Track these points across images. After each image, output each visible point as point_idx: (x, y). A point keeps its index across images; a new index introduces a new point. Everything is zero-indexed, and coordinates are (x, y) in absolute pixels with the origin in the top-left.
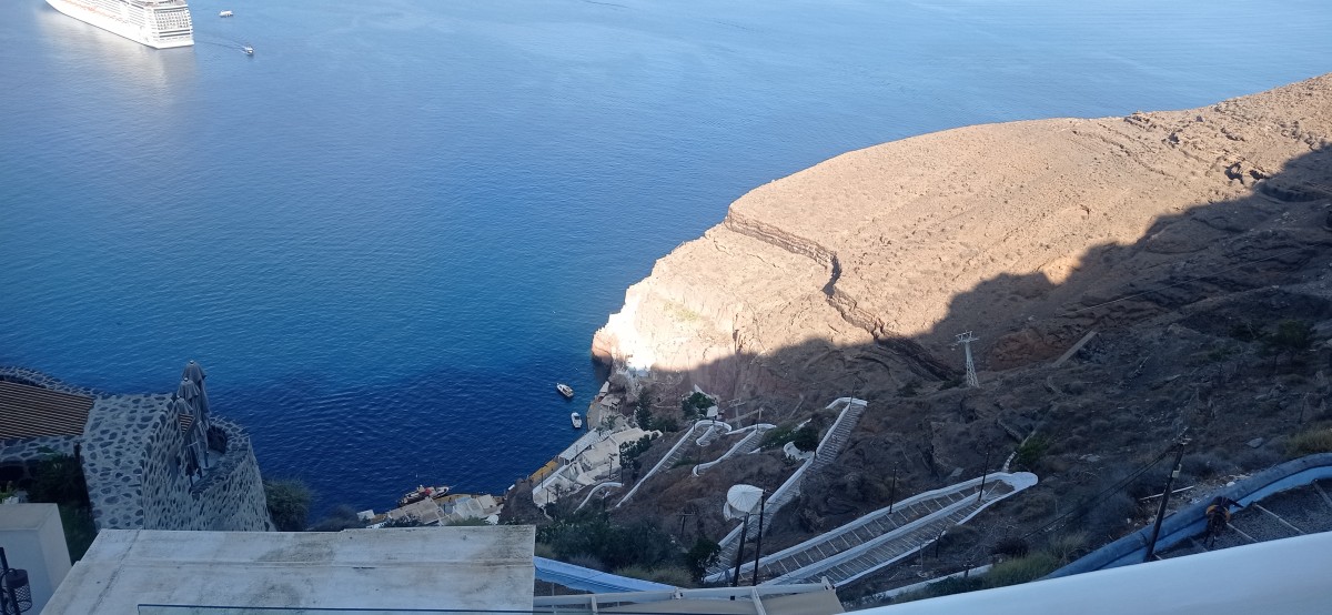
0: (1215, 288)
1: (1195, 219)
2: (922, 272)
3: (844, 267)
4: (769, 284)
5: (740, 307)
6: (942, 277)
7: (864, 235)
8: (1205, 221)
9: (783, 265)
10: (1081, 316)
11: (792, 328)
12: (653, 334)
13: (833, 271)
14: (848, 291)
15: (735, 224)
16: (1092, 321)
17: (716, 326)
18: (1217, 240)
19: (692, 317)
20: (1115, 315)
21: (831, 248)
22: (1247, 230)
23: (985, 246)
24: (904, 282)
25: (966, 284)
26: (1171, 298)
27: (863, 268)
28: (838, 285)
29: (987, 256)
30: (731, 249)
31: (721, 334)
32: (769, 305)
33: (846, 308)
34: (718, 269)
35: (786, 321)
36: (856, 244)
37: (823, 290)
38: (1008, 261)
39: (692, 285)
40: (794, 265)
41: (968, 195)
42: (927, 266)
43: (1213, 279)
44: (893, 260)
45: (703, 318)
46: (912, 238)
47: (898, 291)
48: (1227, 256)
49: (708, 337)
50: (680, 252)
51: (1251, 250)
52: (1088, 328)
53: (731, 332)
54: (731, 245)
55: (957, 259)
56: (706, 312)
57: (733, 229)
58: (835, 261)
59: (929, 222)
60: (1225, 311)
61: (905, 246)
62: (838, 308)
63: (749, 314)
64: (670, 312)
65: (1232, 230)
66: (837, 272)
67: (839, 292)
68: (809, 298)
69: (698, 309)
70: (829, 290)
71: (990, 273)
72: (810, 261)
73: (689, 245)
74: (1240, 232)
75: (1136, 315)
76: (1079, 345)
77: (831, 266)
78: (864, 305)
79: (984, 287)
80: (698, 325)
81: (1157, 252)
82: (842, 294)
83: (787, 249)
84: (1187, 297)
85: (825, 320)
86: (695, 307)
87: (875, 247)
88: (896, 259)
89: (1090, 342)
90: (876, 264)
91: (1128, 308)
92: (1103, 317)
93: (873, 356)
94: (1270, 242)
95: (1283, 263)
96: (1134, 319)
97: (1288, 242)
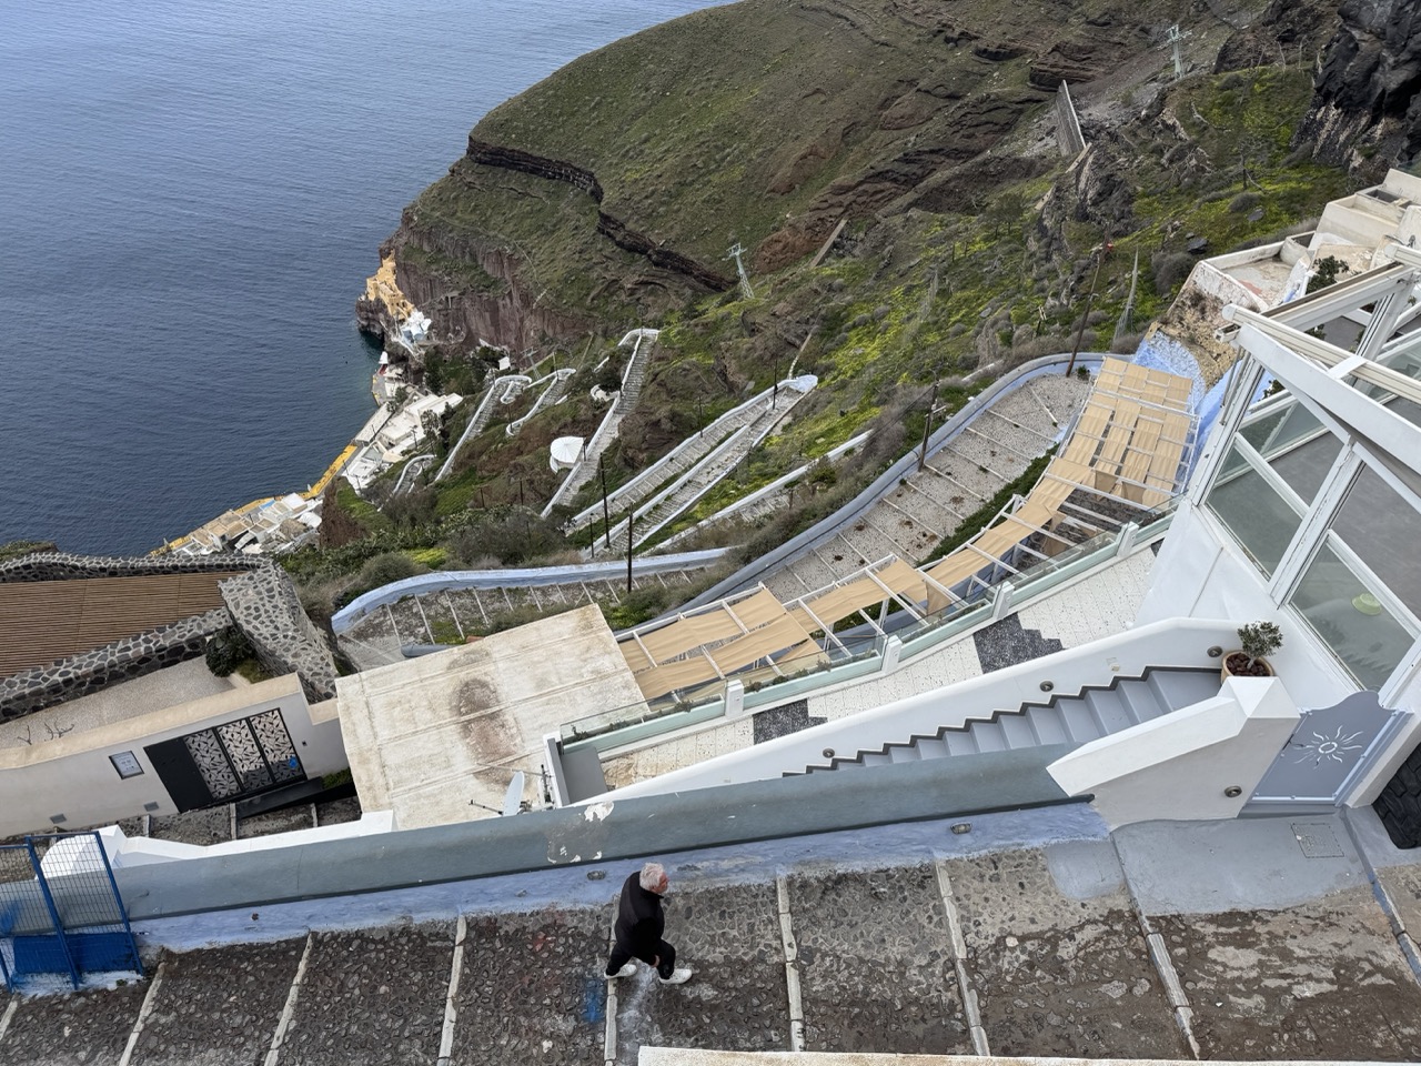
0: (943, 159)
1: (919, 90)
9: (542, 194)
10: (832, 206)
13: (594, 194)
16: (842, 210)
17: (487, 273)
18: (939, 109)
20: (860, 200)
21: (587, 168)
22: (965, 96)
26: (907, 176)
30: (482, 184)
33: (615, 234)
40: (552, 192)
43: (940, 150)
48: (950, 125)
51: (969, 116)
52: (840, 217)
57: (479, 162)
60: (953, 184)
63: (519, 255)
64: (433, 266)
65: (953, 97)
66: (598, 194)
67: (605, 216)
69: (462, 259)
74: (958, 98)
75: (879, 196)
76: (833, 237)
78: (632, 227)
83: (542, 175)
84: (920, 172)
89: (842, 231)
91: (871, 191)
92: (851, 204)
94: (985, 107)
95: (996, 124)
96: (877, 201)
97: (999, 104)
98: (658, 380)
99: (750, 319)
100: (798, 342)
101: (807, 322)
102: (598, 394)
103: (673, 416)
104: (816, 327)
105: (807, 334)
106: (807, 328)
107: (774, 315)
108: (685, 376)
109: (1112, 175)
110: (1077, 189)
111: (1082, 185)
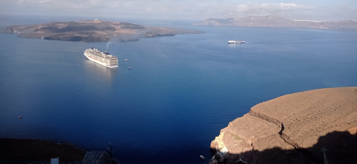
2: (309, 130)
3: (285, 127)
4: (262, 130)
5: (253, 137)
6: (316, 131)
7: (291, 118)
11: (269, 144)
12: (228, 143)
14: (286, 134)
15: (252, 113)
17: (246, 141)
19: (239, 139)
23: (329, 123)
24: (304, 132)
25: (324, 133)
27: (291, 127)
28: (283, 132)
31: (248, 144)
32: (263, 137)
34: (247, 126)
35: (267, 141)
36: (289, 120)
37: (279, 133)
39: (240, 130)
40: (270, 125)
41: (323, 108)
42: (311, 128)
45: (242, 139)
46: (306, 119)
47: (302, 135)
49: (244, 144)
50: (237, 120)
53: (250, 143)
54: (251, 119)
55: (321, 126)
56: (243, 137)
58: (282, 125)
59: (311, 115)
61: (304, 122)
62: (283, 139)
63: (256, 139)
64: (233, 137)
68: (274, 135)
69: (241, 137)
70: (281, 133)
71: (331, 130)
72: (274, 125)
73: (239, 118)
79: (329, 135)
80: (241, 141)
83: (268, 121)
85: (279, 142)
87: (294, 122)
88: (301, 125)
90: (295, 126)
93: (294, 153)
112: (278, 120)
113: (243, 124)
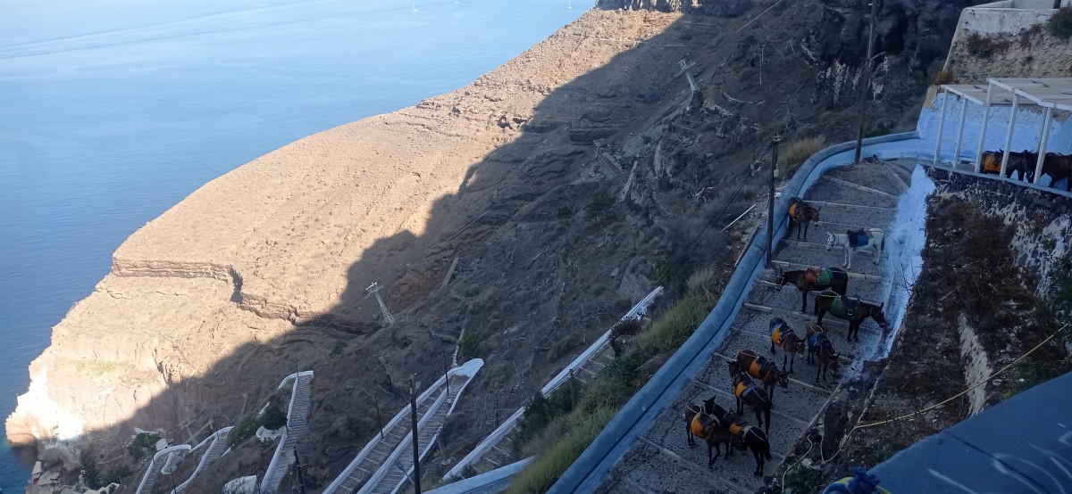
0: (522, 202)
1: (491, 160)
2: (312, 258)
3: (244, 275)
4: (177, 312)
5: (156, 342)
6: (330, 256)
7: (250, 244)
8: (498, 161)
9: (185, 291)
10: (444, 250)
11: (214, 341)
12: (74, 398)
13: (234, 282)
14: (255, 293)
15: (123, 270)
16: (453, 251)
17: (138, 366)
18: (510, 171)
19: (110, 367)
20: (466, 241)
21: (225, 263)
22: (526, 159)
23: (354, 222)
24: (301, 270)
25: (353, 255)
26: (497, 218)
27: (261, 270)
28: (244, 290)
29: (358, 229)
30: (127, 293)
31: (145, 372)
32: (185, 330)
33: (258, 307)
34: (121, 316)
35: (206, 337)
36: (246, 253)
37: (231, 300)
38: (376, 228)
39: (100, 338)
40: (195, 288)
41: (325, 189)
42: (314, 251)
43: (519, 196)
44: (285, 255)
45: (121, 364)
46: (294, 234)
47: (298, 279)
48: (521, 178)
49: (134, 378)
50: (76, 313)
51: (535, 170)
52: (452, 257)
53: (154, 367)
54: (127, 290)
55: (337, 238)
56: (122, 357)
57: (123, 275)
58: (233, 273)
59: (303, 217)
60: (540, 210)
61: (290, 242)
62: (251, 310)
63: (167, 344)
64: (84, 371)
65: (516, 162)
66: (238, 281)
67: (247, 296)
68: (221, 311)
69: (113, 358)
70: (237, 297)
71: (368, 241)
72: (209, 281)
73: (83, 303)
74: (522, 161)
75: (480, 236)
76: (451, 270)
77: (230, 279)
78: (273, 299)
79: (367, 254)
80: (119, 372)
81: (475, 190)
82: (250, 297)
83: (184, 276)
84: (507, 214)
85: (244, 323)
86: (109, 357)
87: (264, 251)
88: (287, 254)
89: (457, 266)
90: (271, 263)
91: (473, 234)
92: (459, 246)
93: (295, 338)
94: (544, 161)
95: (556, 172)
96: (479, 240)
97: (554, 158)
98: (324, 404)
99: (400, 335)
100: (453, 338)
101: (457, 320)
102: (263, 434)
103: (351, 424)
104: (466, 321)
105: (460, 329)
106: (459, 324)
107: (423, 326)
108: (350, 394)
109: (682, 152)
110: (654, 172)
111: (658, 168)
112: (214, 262)
113: (103, 317)
